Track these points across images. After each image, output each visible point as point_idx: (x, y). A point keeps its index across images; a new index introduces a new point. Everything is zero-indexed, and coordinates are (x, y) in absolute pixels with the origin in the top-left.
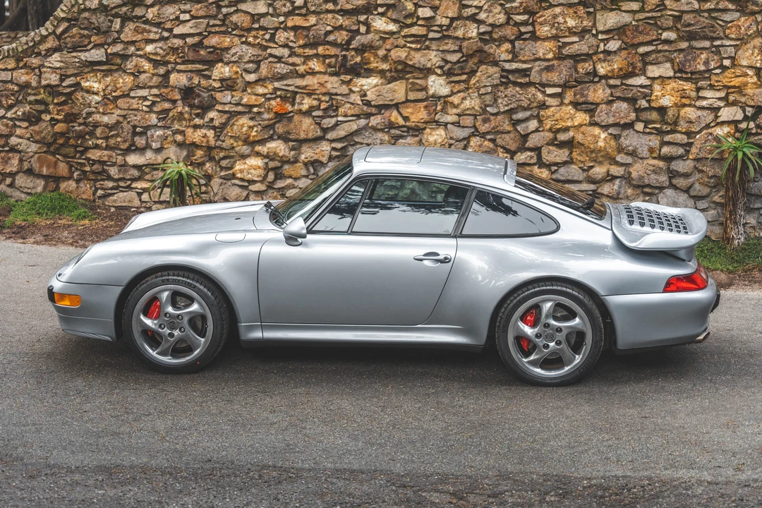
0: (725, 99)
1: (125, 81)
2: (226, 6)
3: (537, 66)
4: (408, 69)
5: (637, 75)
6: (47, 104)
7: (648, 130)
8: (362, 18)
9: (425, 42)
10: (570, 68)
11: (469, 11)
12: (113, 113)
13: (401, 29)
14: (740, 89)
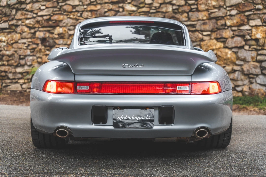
1: (17, 36)
2: (61, 2)
3: (200, 23)
5: (245, 25)
7: (250, 49)
8: (121, 5)
9: (148, 14)
10: (214, 23)
12: (11, 50)
13: (138, 9)
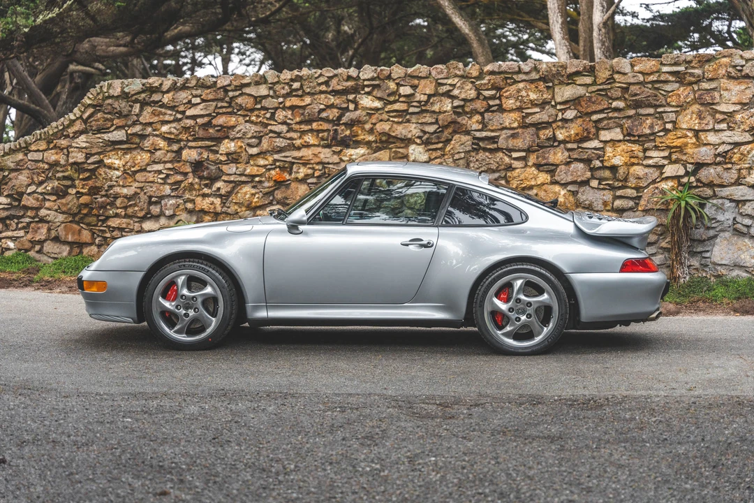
0: (668, 158)
1: (142, 158)
2: (232, 91)
3: (504, 134)
4: (391, 140)
5: (591, 139)
6: (73, 180)
7: (602, 187)
8: (351, 97)
9: (406, 116)
10: (533, 135)
11: (445, 89)
12: (131, 186)
13: (385, 106)
14: (681, 149)
